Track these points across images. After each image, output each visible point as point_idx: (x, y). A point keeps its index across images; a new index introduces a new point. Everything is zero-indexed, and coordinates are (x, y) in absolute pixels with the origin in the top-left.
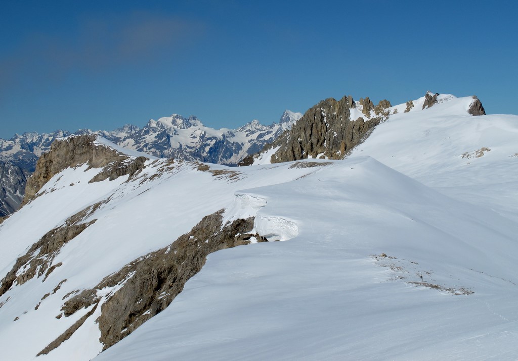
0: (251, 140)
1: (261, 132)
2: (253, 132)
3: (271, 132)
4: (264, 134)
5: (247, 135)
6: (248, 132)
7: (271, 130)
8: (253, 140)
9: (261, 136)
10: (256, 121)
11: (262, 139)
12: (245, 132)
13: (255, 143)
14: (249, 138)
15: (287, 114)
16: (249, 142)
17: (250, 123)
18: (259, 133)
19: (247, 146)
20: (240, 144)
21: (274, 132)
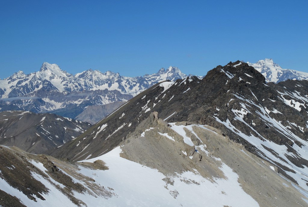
0: (12, 86)
1: (20, 80)
2: (14, 80)
3: (28, 79)
4: (22, 81)
5: (9, 83)
6: (10, 80)
7: (27, 78)
8: (14, 87)
9: (19, 83)
10: (21, 72)
11: (20, 85)
12: (8, 80)
13: (15, 89)
14: (11, 85)
15: (45, 65)
16: (10, 88)
17: (16, 73)
18: (19, 80)
19: (9, 91)
20: (3, 89)
21: (30, 80)
